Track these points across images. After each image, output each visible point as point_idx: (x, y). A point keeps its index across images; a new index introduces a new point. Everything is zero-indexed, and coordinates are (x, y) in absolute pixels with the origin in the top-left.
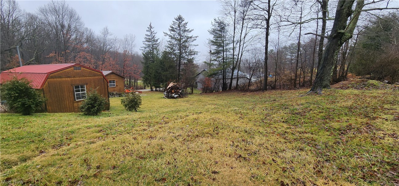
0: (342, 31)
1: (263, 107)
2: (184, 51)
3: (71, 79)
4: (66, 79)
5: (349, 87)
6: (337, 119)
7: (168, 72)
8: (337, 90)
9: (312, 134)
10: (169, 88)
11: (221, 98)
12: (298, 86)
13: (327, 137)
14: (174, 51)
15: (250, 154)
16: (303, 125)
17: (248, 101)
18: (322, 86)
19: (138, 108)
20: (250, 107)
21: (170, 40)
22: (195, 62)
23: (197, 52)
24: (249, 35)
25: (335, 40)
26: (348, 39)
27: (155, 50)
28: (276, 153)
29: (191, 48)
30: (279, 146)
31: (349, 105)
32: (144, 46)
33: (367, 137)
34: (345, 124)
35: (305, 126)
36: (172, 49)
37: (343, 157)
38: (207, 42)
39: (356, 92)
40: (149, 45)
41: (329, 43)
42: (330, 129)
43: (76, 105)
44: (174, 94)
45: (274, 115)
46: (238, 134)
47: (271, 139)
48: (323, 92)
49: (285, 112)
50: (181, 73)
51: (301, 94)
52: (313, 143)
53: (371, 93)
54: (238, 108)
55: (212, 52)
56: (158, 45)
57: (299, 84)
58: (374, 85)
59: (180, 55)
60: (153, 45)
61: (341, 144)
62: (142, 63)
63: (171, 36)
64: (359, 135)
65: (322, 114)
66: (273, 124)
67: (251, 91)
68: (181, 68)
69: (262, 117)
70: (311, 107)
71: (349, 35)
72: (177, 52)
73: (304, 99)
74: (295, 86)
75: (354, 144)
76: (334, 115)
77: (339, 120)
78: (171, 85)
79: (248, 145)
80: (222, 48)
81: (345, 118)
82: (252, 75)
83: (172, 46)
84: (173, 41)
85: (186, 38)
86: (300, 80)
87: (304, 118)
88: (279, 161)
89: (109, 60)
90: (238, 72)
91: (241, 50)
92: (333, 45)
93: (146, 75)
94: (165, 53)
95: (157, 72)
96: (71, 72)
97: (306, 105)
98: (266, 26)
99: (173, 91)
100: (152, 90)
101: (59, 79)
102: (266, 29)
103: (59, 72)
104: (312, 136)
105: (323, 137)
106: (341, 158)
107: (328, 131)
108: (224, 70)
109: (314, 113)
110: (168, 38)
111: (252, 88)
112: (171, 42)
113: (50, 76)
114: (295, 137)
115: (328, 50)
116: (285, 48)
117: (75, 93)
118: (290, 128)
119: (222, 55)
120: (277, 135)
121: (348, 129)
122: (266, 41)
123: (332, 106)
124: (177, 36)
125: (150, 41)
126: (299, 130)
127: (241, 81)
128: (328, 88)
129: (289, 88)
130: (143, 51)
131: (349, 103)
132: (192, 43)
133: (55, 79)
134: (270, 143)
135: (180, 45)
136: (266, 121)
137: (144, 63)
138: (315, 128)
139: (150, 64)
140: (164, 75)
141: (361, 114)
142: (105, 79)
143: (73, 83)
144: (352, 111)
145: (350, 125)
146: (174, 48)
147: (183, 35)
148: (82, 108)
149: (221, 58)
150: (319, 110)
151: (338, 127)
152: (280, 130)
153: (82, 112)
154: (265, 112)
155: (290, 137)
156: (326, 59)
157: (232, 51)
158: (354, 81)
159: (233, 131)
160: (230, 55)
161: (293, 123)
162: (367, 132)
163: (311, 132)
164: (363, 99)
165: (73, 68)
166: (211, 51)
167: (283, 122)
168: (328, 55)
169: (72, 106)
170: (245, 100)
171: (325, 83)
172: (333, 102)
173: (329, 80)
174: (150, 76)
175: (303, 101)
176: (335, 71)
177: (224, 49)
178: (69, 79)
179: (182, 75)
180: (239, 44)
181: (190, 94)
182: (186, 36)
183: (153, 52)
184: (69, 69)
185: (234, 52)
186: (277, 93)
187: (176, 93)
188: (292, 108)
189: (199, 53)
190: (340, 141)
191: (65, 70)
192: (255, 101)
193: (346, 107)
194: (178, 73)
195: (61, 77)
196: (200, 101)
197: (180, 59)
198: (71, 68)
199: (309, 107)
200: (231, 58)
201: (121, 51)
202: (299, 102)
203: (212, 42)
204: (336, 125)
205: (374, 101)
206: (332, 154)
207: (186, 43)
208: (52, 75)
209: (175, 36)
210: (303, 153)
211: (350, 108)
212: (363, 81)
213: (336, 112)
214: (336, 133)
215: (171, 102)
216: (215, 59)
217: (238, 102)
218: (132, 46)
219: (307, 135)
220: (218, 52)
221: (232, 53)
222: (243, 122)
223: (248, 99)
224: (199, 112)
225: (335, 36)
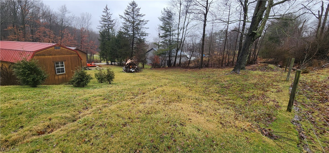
0: (255, 32)
1: (202, 82)
2: (136, 32)
3: (52, 56)
4: (49, 56)
5: (257, 69)
6: (247, 91)
7: (123, 50)
8: (249, 71)
9: (233, 100)
10: (128, 64)
11: (169, 73)
12: (224, 65)
13: (241, 102)
14: (128, 31)
15: (203, 111)
16: (228, 95)
17: (190, 76)
18: (240, 68)
19: (112, 82)
20: (194, 82)
21: (125, 22)
22: (145, 42)
23: (148, 34)
24: (190, 23)
25: (250, 37)
26: (259, 37)
27: (110, 29)
28: (215, 110)
29: (143, 30)
30: (216, 107)
31: (255, 83)
32: (101, 25)
33: (261, 102)
34: (251, 94)
35: (229, 96)
36: (126, 30)
37: (248, 112)
38: (158, 27)
39: (260, 73)
40: (106, 25)
41: (247, 39)
42: (243, 97)
43: (56, 77)
44: (132, 69)
45: (210, 88)
46: (192, 100)
47: (211, 103)
48: (241, 72)
49: (217, 86)
50: (134, 50)
51: (226, 72)
52: (233, 105)
53: (269, 74)
54: (185, 83)
55: (161, 35)
56: (114, 25)
57: (225, 64)
58: (272, 68)
59: (134, 35)
60: (108, 25)
61: (248, 105)
62: (99, 40)
63: (126, 19)
64: (258, 101)
65: (239, 88)
66: (211, 94)
67: (191, 68)
68: (134, 46)
69: (203, 89)
70: (233, 83)
71: (259, 35)
72: (131, 32)
73: (229, 77)
74: (222, 66)
75: (254, 105)
76: (246, 89)
77: (248, 92)
78: (129, 61)
79: (200, 107)
80: (169, 33)
81: (252, 91)
82: (192, 55)
83: (126, 28)
84: (128, 23)
85: (138, 21)
86: (225, 61)
87: (229, 90)
88: (218, 114)
89: (68, 36)
90: (181, 53)
91: (184, 36)
92: (249, 40)
93: (103, 50)
94: (120, 33)
95: (113, 49)
96: (53, 51)
97: (230, 82)
98: (204, 19)
99: (131, 67)
100: (108, 64)
101: (43, 57)
102: (204, 21)
103: (43, 51)
104: (233, 101)
105: (239, 102)
106: (247, 112)
107: (242, 98)
108: (170, 51)
109: (235, 87)
110: (123, 21)
111: (191, 65)
112: (125, 24)
113: (36, 54)
114: (224, 102)
115: (246, 44)
116: (216, 34)
117: (56, 68)
118: (221, 97)
119: (169, 38)
120: (214, 101)
121: (253, 97)
122: (204, 31)
123: (245, 83)
124: (131, 19)
125: (106, 21)
126: (225, 98)
127: (183, 60)
128: (244, 70)
129: (218, 67)
130: (100, 30)
131: (255, 81)
132: (144, 26)
133: (40, 57)
134: (211, 105)
135: (134, 27)
136: (206, 92)
137: (101, 40)
138: (235, 97)
139: (106, 41)
140: (119, 52)
141: (260, 88)
142: (79, 57)
143: (54, 60)
144: (256, 86)
145: (254, 95)
146: (128, 29)
147: (136, 18)
148: (73, 81)
149: (168, 41)
150: (237, 85)
151: (247, 96)
152: (215, 98)
153: (73, 84)
154: (205, 86)
155: (221, 102)
156: (244, 50)
157: (177, 36)
158: (260, 65)
159: (189, 99)
160: (175, 39)
161: (222, 93)
162: (262, 99)
163: (232, 99)
164: (263, 78)
165: (54, 47)
166: (159, 34)
167: (217, 93)
168: (245, 47)
169: (54, 79)
170: (188, 76)
171: (242, 66)
172: (246, 80)
173: (245, 64)
174: (106, 52)
175: (228, 79)
176: (249, 57)
177: (170, 34)
178: (50, 57)
179: (135, 53)
180: (182, 30)
181: (141, 68)
182: (138, 20)
183: (109, 31)
184: (51, 48)
185: (178, 37)
186: (210, 70)
187: (133, 68)
188: (221, 83)
189: (149, 35)
190: (248, 104)
191: (47, 49)
192: (195, 77)
193: (253, 84)
194: (131, 51)
195: (44, 55)
196: (153, 75)
197: (133, 39)
198: (53, 48)
199: (232, 83)
200: (176, 41)
201: (79, 28)
202: (225, 80)
203: (162, 27)
204: (246, 95)
205: (269, 80)
206: (243, 111)
207: (139, 26)
208: (37, 53)
209: (129, 19)
210: (229, 110)
211: (255, 85)
212: (265, 65)
213: (247, 87)
214: (246, 100)
215: (131, 75)
216: (163, 41)
217: (183, 77)
218: (89, 24)
219: (230, 101)
220: (166, 36)
221: (177, 37)
222: (193, 93)
223: (189, 75)
224: (160, 85)
225: (250, 34)
